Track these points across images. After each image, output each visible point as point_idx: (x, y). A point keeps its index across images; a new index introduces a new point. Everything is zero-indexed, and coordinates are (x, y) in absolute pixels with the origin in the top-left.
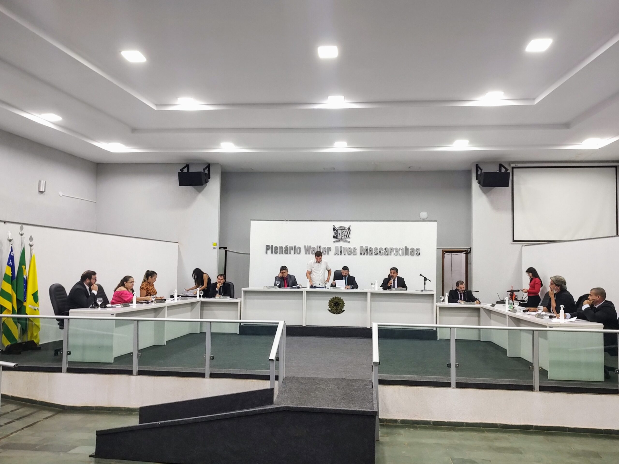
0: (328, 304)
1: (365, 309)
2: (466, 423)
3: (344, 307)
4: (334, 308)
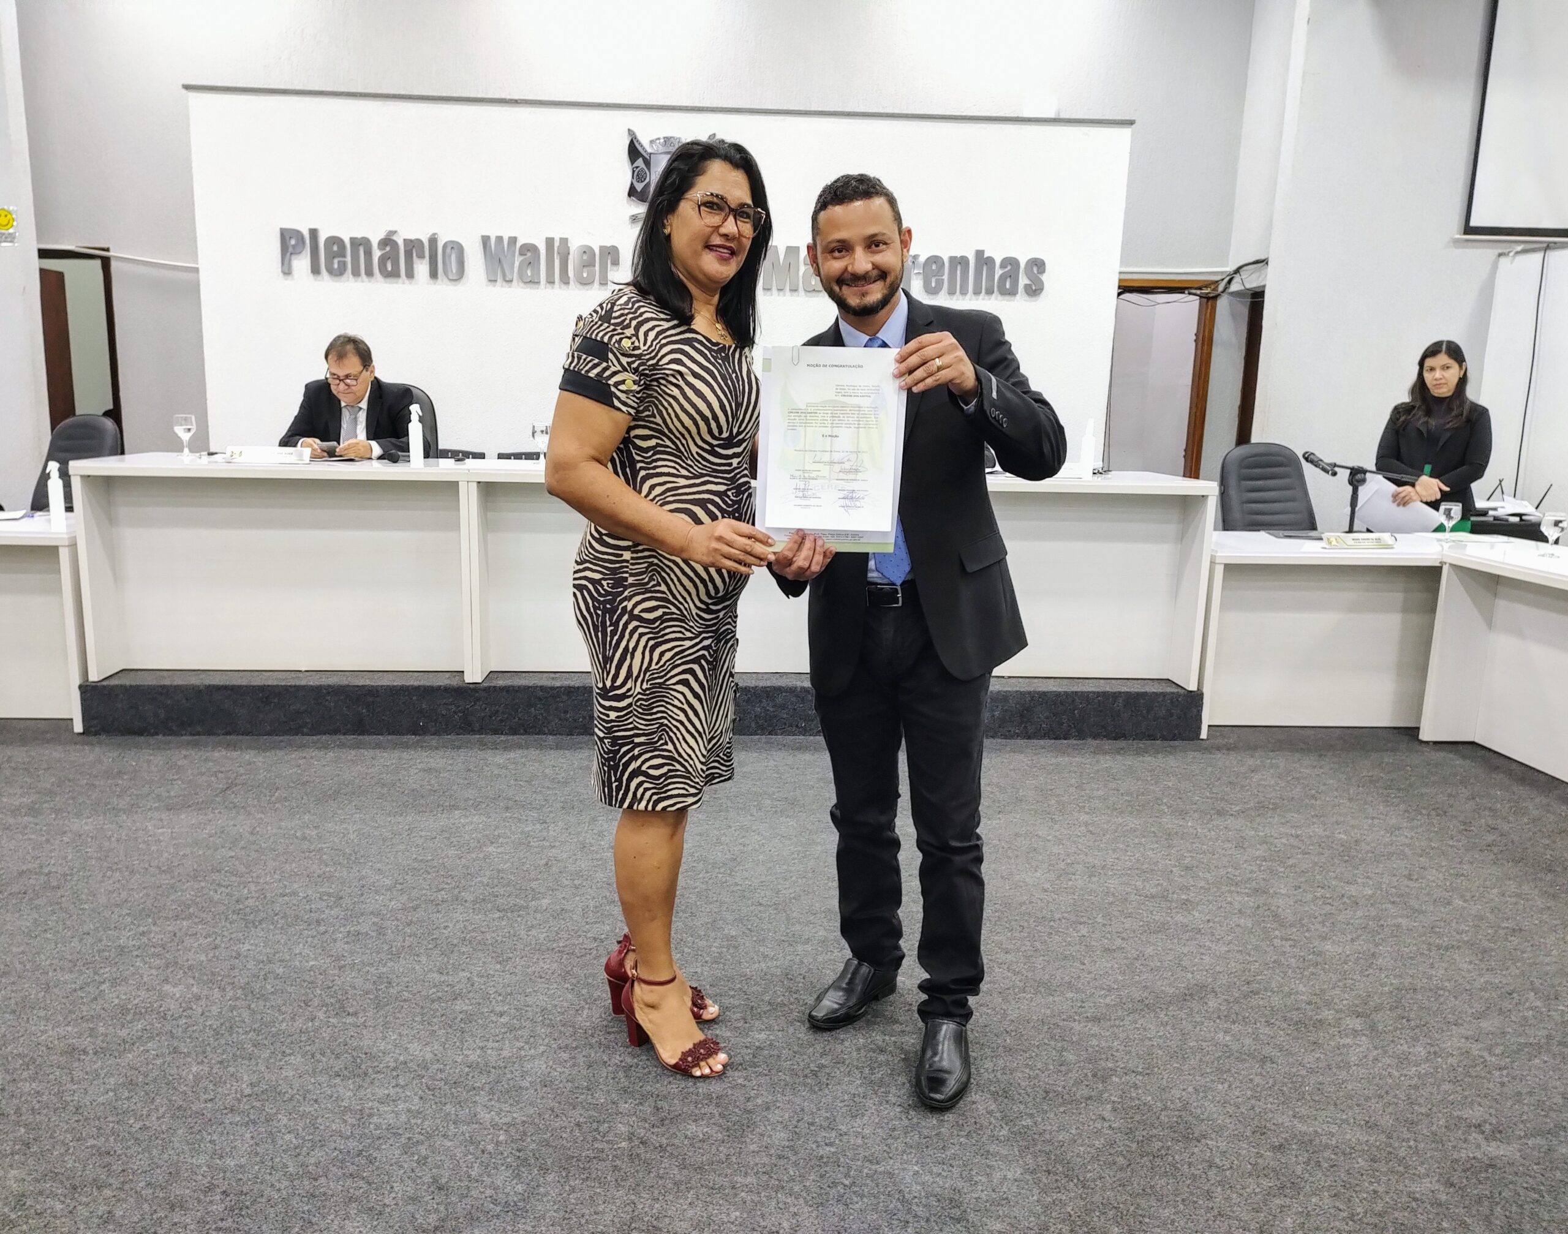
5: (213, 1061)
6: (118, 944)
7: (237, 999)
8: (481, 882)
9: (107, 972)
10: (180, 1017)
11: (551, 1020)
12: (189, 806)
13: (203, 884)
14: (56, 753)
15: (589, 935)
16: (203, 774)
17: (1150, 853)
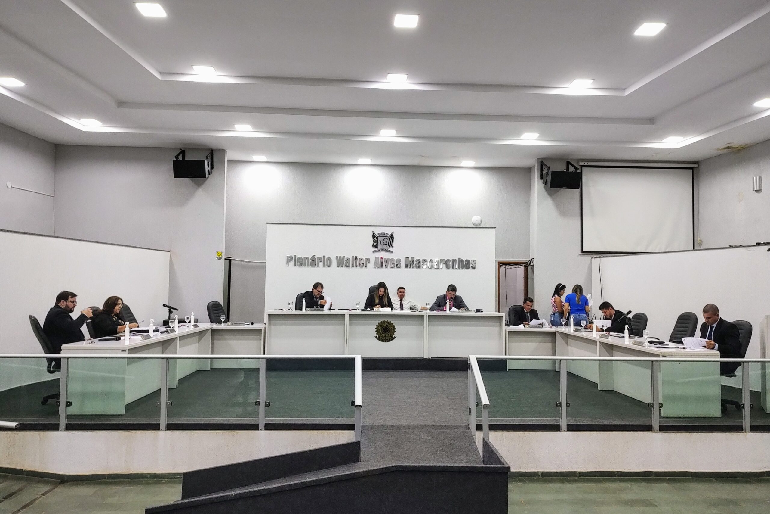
0: (376, 330)
1: (421, 336)
2: (580, 473)
3: (395, 333)
4: (383, 334)
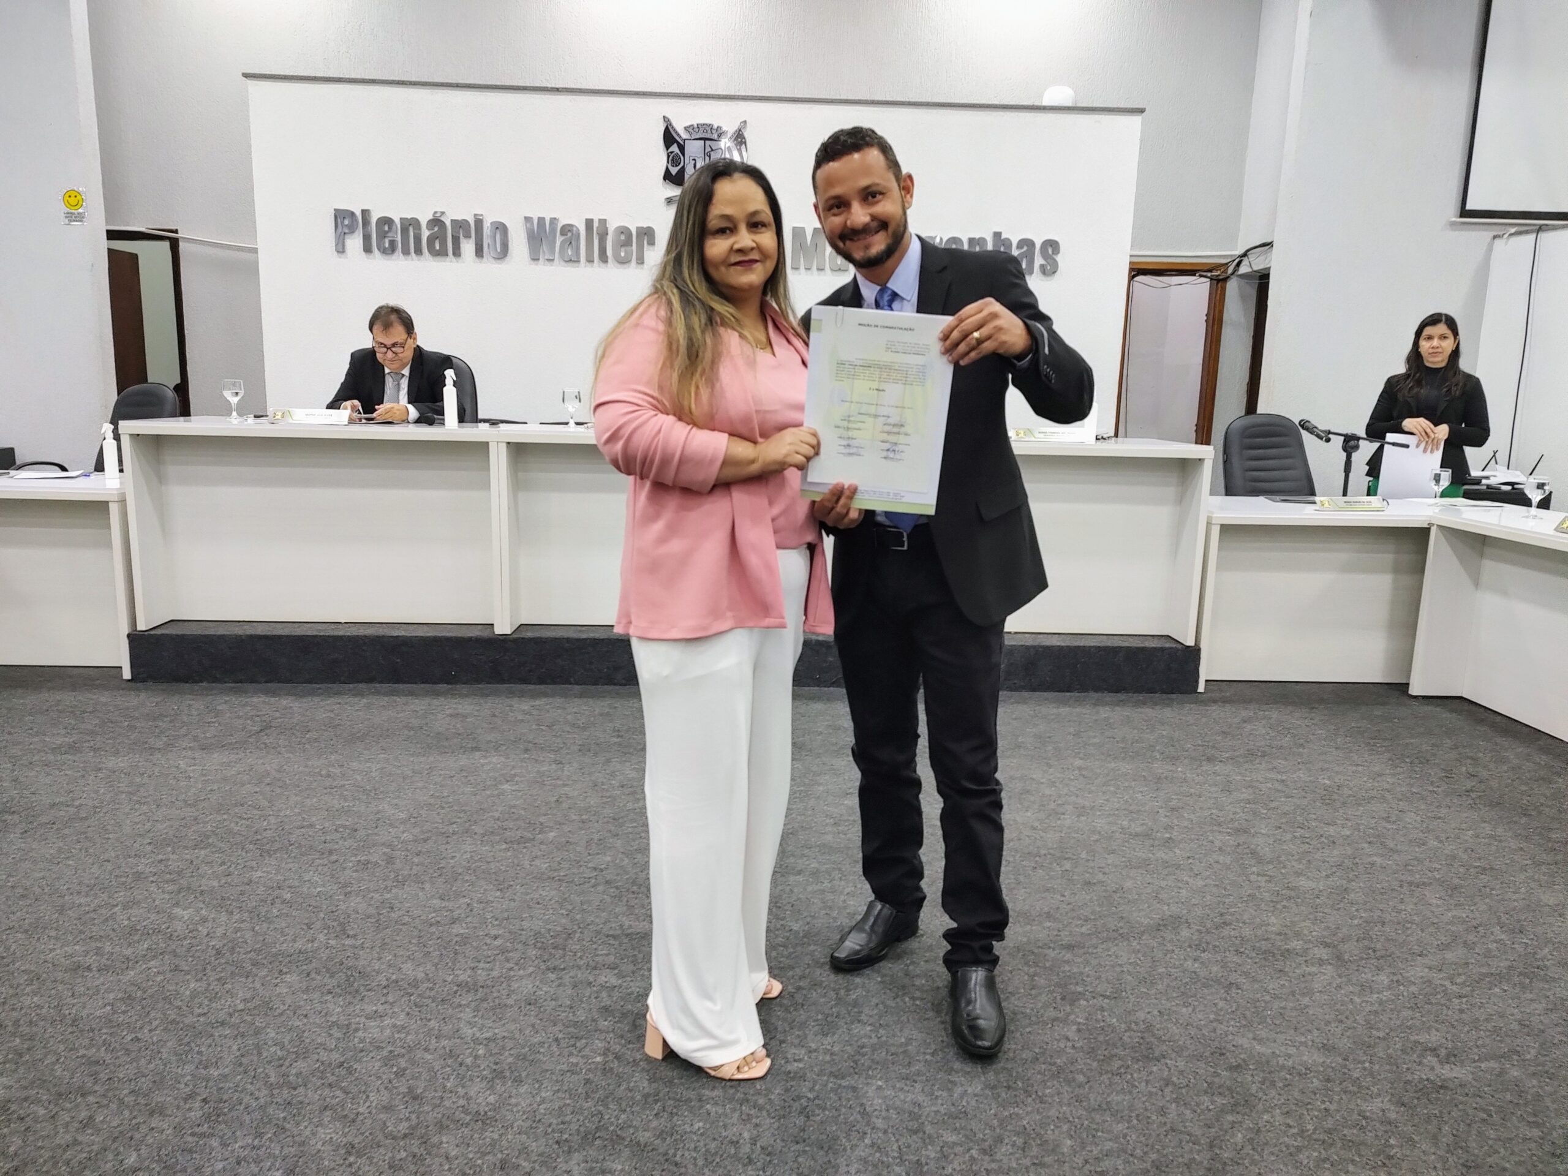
5: (211, 979)
6: (135, 870)
7: (244, 921)
8: (493, 817)
9: (121, 896)
10: (185, 938)
11: (543, 943)
12: (223, 746)
13: (225, 817)
14: (104, 698)
15: (590, 865)
16: (239, 717)
17: (1139, 796)
